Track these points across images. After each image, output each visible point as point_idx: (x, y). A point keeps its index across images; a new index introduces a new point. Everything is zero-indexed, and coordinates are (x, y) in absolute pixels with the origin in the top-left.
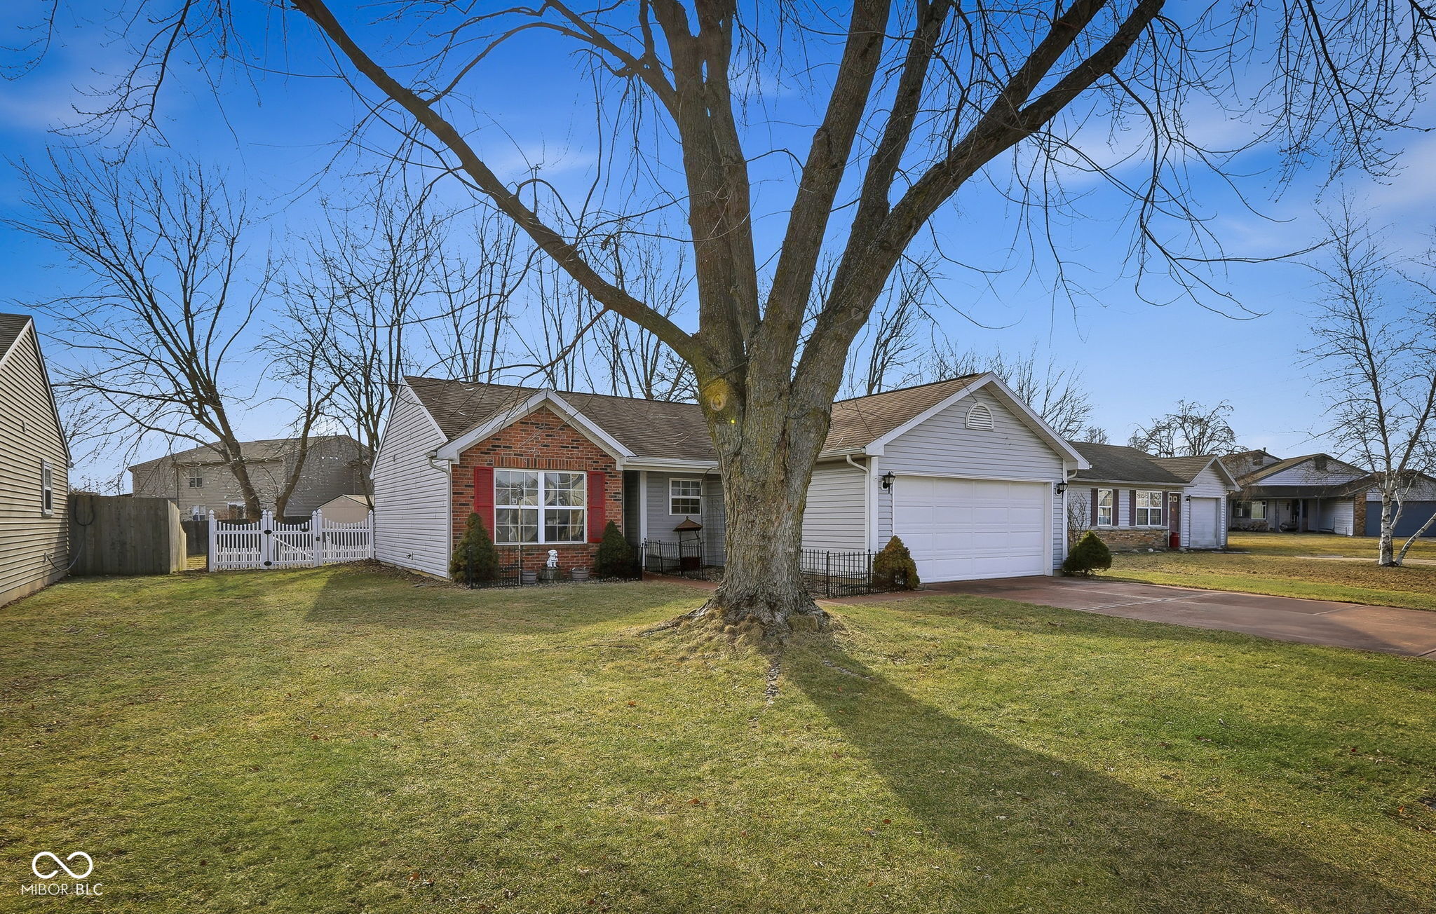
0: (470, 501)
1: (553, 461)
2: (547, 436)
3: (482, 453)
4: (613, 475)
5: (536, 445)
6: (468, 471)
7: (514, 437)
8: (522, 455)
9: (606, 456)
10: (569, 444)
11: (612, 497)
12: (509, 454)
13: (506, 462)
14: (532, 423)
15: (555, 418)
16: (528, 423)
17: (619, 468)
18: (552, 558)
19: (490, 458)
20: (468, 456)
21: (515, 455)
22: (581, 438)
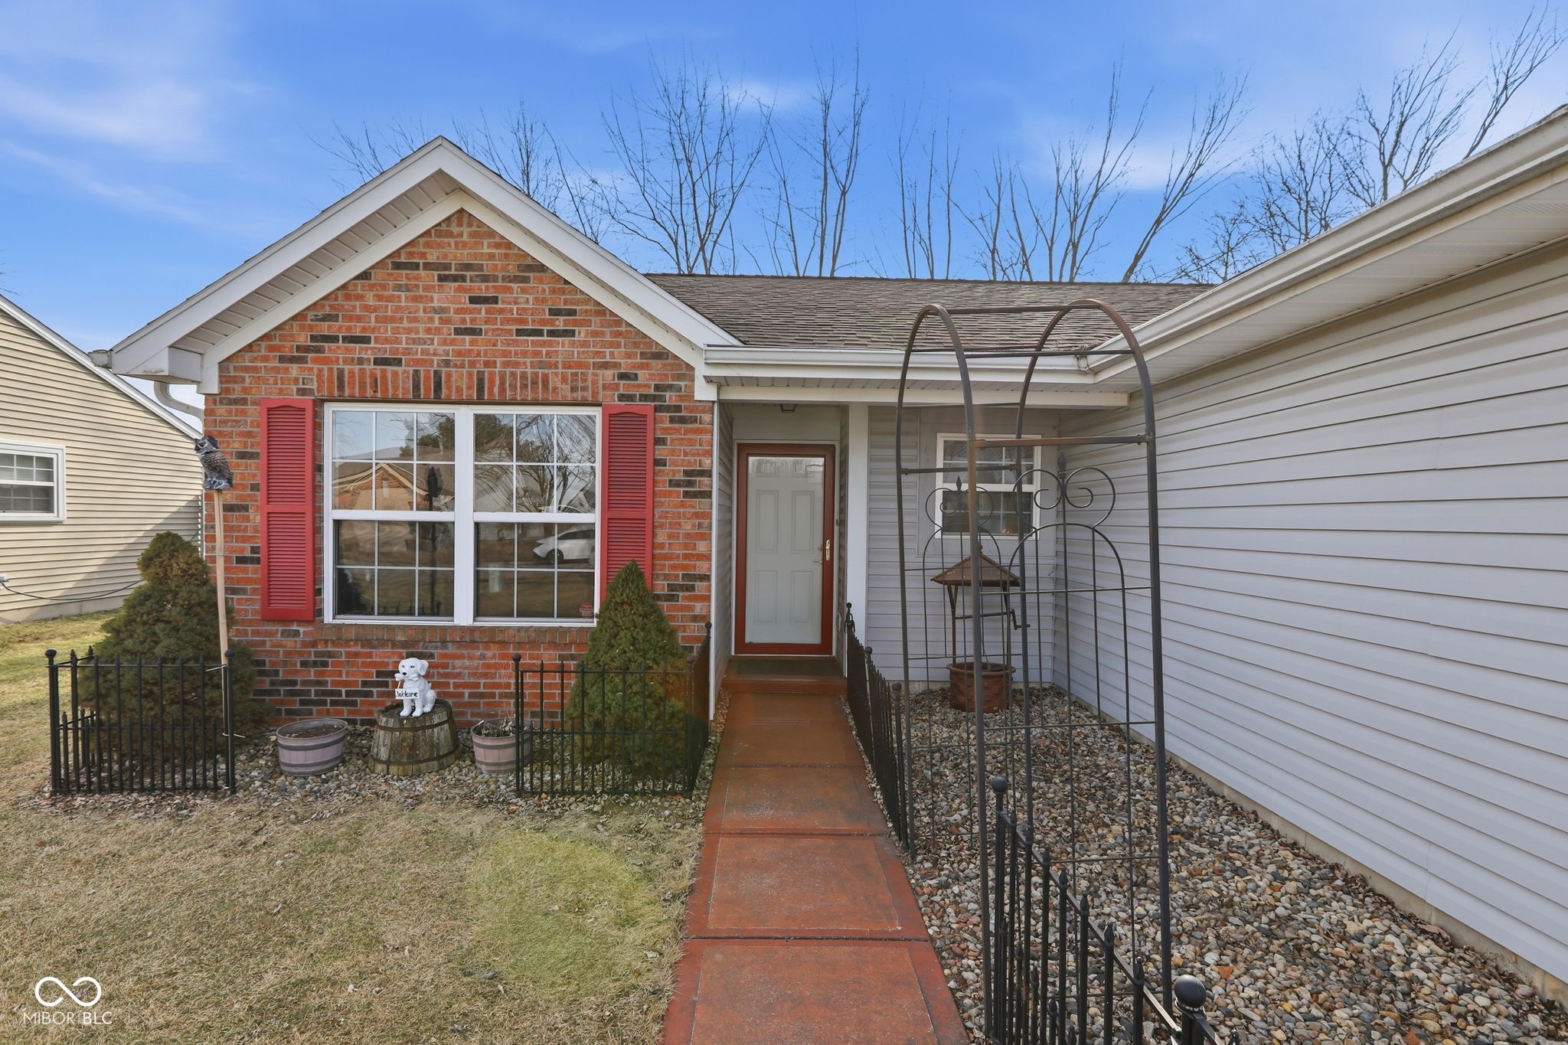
0: (252, 498)
1: (492, 374)
2: (473, 300)
3: (282, 359)
4: (684, 415)
5: (438, 331)
6: (243, 412)
7: (375, 309)
8: (398, 362)
9: (662, 354)
10: (543, 322)
11: (678, 484)
12: (361, 361)
13: (352, 384)
14: (428, 266)
15: (497, 246)
16: (416, 266)
17: (704, 393)
18: (410, 687)
19: (309, 375)
20: (246, 369)
21: (377, 362)
22: (579, 302)
